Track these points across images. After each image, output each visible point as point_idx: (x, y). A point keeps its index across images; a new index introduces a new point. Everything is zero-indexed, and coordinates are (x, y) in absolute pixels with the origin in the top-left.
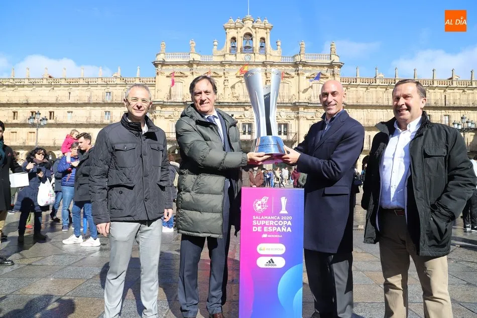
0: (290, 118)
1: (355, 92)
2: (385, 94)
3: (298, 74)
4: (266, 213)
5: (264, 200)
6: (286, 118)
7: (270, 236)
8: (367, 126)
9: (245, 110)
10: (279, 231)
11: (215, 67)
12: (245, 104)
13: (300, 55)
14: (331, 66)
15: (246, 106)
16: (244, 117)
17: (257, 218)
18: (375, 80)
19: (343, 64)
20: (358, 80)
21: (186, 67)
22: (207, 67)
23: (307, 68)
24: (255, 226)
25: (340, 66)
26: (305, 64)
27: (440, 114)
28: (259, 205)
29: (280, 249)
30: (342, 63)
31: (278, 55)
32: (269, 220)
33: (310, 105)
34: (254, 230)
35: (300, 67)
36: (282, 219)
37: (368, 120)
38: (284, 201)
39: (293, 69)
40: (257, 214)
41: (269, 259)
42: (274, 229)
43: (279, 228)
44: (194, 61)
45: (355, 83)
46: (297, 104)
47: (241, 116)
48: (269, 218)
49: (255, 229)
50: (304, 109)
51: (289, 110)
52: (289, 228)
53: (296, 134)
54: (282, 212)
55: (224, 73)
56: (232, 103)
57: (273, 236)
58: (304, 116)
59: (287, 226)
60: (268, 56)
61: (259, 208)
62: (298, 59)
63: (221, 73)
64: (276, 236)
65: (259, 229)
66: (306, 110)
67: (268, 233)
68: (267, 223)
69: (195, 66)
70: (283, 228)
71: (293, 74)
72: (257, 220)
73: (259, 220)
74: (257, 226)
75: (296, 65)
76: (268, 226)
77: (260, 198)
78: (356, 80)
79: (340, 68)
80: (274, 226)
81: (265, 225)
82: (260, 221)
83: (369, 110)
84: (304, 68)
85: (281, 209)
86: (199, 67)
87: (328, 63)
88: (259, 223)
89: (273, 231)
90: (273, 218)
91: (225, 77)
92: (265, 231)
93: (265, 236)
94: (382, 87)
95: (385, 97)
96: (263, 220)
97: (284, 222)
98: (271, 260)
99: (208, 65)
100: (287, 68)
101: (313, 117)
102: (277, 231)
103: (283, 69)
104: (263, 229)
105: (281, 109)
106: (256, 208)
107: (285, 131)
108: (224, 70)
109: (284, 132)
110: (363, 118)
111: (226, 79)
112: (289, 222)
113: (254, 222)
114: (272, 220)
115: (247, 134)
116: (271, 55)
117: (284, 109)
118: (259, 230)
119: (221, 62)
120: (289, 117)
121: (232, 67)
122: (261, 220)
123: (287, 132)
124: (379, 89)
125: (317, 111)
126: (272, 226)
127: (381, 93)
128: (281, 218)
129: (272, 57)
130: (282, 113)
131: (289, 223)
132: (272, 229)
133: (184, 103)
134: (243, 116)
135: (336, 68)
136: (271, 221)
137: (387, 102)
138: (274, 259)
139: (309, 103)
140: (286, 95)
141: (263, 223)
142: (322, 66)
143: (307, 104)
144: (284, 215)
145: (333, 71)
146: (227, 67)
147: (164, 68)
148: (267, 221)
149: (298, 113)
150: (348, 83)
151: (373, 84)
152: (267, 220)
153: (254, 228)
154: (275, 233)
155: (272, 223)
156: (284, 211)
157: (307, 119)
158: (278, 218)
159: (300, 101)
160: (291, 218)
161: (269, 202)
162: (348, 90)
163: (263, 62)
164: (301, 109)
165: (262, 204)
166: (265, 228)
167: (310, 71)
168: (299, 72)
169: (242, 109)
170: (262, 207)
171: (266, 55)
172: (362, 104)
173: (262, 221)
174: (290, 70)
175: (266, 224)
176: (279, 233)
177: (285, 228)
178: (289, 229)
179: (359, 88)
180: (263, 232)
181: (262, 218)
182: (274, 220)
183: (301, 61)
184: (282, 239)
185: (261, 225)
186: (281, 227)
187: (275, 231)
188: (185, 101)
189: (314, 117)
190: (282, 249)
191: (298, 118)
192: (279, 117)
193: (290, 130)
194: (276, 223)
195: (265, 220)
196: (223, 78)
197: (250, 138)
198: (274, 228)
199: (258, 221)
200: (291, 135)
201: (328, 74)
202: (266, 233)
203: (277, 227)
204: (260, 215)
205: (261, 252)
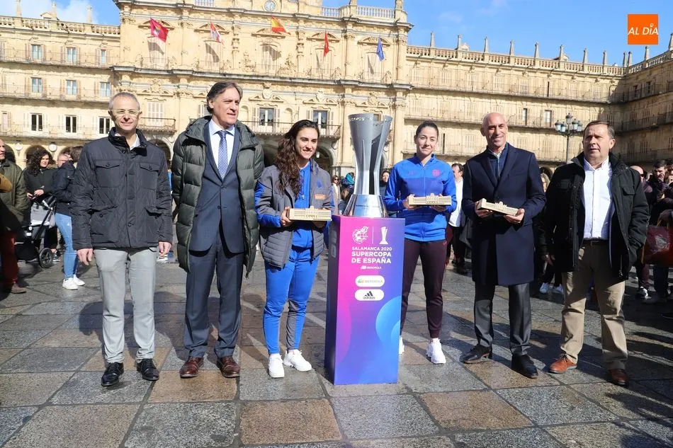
0: (330, 103)
1: (426, 71)
2: (468, 75)
3: (346, 37)
4: (366, 244)
6: (325, 102)
7: (368, 268)
8: (442, 120)
9: (265, 87)
10: (378, 263)
11: (219, 17)
12: (264, 79)
13: (350, 7)
14: (395, 27)
15: (266, 81)
16: (262, 99)
17: (356, 248)
18: (457, 53)
19: (413, 26)
20: (432, 52)
21: (171, 13)
22: (205, 15)
23: (359, 28)
24: (354, 257)
25: (407, 29)
26: (356, 23)
27: (540, 108)
28: (359, 235)
29: (379, 282)
30: (410, 25)
31: (316, 4)
32: (369, 251)
33: (361, 85)
34: (353, 262)
35: (350, 27)
37: (443, 112)
38: (384, 231)
39: (339, 28)
40: (356, 245)
41: (368, 291)
42: (374, 260)
43: (378, 259)
44: (184, 4)
45: (427, 56)
46: (343, 83)
47: (258, 97)
48: (369, 249)
50: (352, 92)
51: (330, 91)
52: (389, 259)
53: (339, 127)
54: (382, 243)
55: (233, 28)
56: (245, 76)
57: (372, 268)
58: (352, 101)
59: (386, 257)
60: (301, 5)
61: (358, 238)
62: (346, 13)
63: (228, 28)
64: (376, 268)
65: (358, 261)
66: (355, 93)
67: (367, 265)
68: (366, 254)
69: (186, 13)
70: (382, 260)
71: (339, 36)
72: (356, 251)
73: (358, 251)
74: (356, 257)
75: (343, 22)
76: (368, 257)
77: (360, 228)
78: (429, 51)
79: (408, 31)
80: (374, 257)
81: (364, 256)
83: (445, 97)
84: (355, 28)
85: (381, 240)
86: (192, 15)
87: (391, 23)
88: (358, 254)
89: (373, 262)
90: (372, 249)
91: (235, 35)
92: (364, 262)
93: (364, 267)
94: (465, 64)
95: (468, 80)
98: (370, 292)
99: (207, 12)
100: (329, 26)
101: (365, 103)
102: (376, 263)
103: (324, 27)
104: (362, 261)
105: (318, 89)
106: (355, 238)
107: (324, 122)
108: (233, 22)
109: (322, 123)
110: (436, 108)
111: (236, 37)
112: (389, 253)
113: (353, 253)
114: (372, 251)
115: (266, 124)
116: (306, 4)
117: (322, 90)
119: (228, 9)
120: (330, 101)
121: (244, 19)
122: (360, 251)
123: (326, 123)
124: (461, 67)
125: (370, 94)
126: (371, 257)
127: (463, 72)
128: (381, 249)
129: (307, 7)
130: (320, 96)
131: (389, 254)
132: (371, 260)
133: (168, 71)
134: (261, 97)
135: (402, 32)
137: (470, 87)
138: (372, 291)
139: (360, 82)
140: (326, 68)
141: (362, 254)
142: (381, 27)
143: (357, 83)
144: (384, 246)
145: (398, 36)
146: (237, 18)
147: (134, 11)
149: (343, 96)
150: (417, 56)
151: (453, 59)
152: (367, 251)
153: (353, 259)
154: (374, 264)
155: (371, 254)
156: (384, 242)
157: (356, 106)
158: (378, 249)
159: (346, 78)
160: (390, 249)
161: (369, 233)
162: (418, 65)
163: (294, 15)
164: (348, 91)
165: (362, 235)
166: (364, 259)
167: (363, 33)
168: (348, 34)
169: (259, 86)
170: (362, 238)
171: (298, 4)
172: (436, 88)
173: (362, 252)
174: (335, 29)
176: (379, 265)
177: (385, 260)
178: (389, 261)
179: (433, 64)
180: (362, 264)
181: (362, 248)
182: (374, 251)
183: (350, 17)
184: (382, 270)
185: (360, 257)
186: (380, 258)
188: (170, 69)
189: (367, 102)
190: (381, 282)
191: (343, 103)
192: (316, 101)
193: (331, 121)
194: (376, 254)
195: (365, 251)
196: (231, 36)
197: (271, 131)
200: (332, 129)
201: (390, 40)
202: (365, 264)
203: (377, 258)
204: (360, 246)
205: (359, 285)
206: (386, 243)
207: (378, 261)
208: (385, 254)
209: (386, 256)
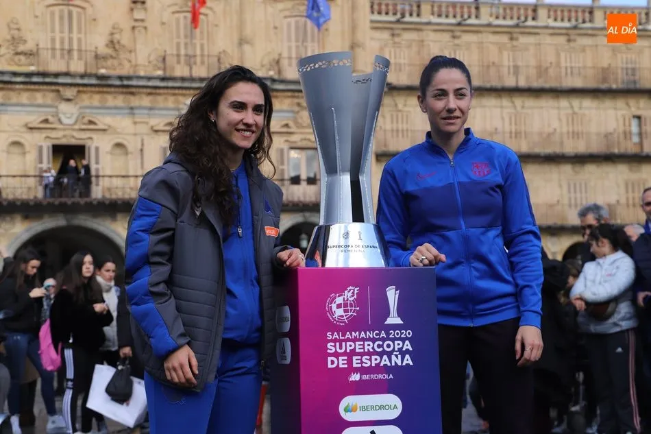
4: (356, 324)
5: (350, 294)
7: (366, 377)
10: (385, 365)
17: (336, 336)
24: (331, 355)
28: (339, 306)
29: (390, 407)
32: (363, 340)
34: (330, 366)
36: (391, 336)
38: (392, 295)
40: (335, 328)
42: (375, 360)
43: (385, 357)
48: (363, 335)
49: (333, 362)
52: (407, 356)
54: (389, 321)
57: (373, 377)
59: (403, 353)
64: (380, 376)
65: (342, 362)
67: (362, 370)
68: (358, 347)
70: (393, 358)
72: (335, 341)
73: (341, 341)
74: (336, 355)
76: (362, 354)
80: (375, 353)
81: (353, 352)
82: (344, 344)
85: (387, 315)
88: (341, 348)
89: (373, 365)
90: (370, 335)
92: (355, 365)
93: (355, 377)
96: (348, 340)
97: (396, 342)
102: (382, 365)
104: (350, 362)
106: (332, 314)
112: (407, 342)
113: (329, 345)
114: (370, 339)
118: (341, 366)
122: (343, 340)
126: (369, 354)
127: (493, 48)
128: (388, 334)
131: (408, 346)
132: (370, 360)
136: (366, 343)
141: (349, 346)
144: (395, 327)
148: (357, 343)
152: (359, 340)
153: (330, 359)
154: (377, 369)
155: (369, 346)
156: (394, 319)
158: (383, 334)
160: (409, 333)
161: (360, 300)
165: (345, 305)
166: (354, 358)
170: (346, 311)
173: (348, 344)
175: (357, 350)
176: (386, 369)
177: (399, 356)
178: (408, 360)
180: (351, 370)
181: (348, 335)
182: (374, 340)
184: (395, 382)
185: (345, 354)
186: (389, 354)
187: (377, 365)
190: (395, 407)
194: (379, 346)
195: (355, 340)
198: (373, 357)
199: (338, 344)
202: (356, 370)
203: (381, 354)
204: (344, 330)
205: (348, 417)
206: (398, 321)
207: (385, 361)
208: (398, 345)
209: (400, 350)
